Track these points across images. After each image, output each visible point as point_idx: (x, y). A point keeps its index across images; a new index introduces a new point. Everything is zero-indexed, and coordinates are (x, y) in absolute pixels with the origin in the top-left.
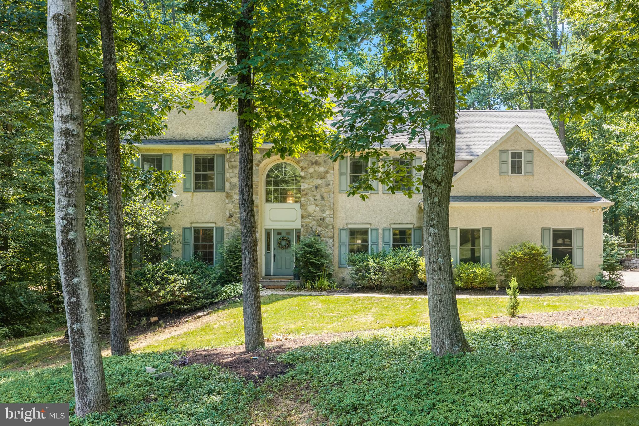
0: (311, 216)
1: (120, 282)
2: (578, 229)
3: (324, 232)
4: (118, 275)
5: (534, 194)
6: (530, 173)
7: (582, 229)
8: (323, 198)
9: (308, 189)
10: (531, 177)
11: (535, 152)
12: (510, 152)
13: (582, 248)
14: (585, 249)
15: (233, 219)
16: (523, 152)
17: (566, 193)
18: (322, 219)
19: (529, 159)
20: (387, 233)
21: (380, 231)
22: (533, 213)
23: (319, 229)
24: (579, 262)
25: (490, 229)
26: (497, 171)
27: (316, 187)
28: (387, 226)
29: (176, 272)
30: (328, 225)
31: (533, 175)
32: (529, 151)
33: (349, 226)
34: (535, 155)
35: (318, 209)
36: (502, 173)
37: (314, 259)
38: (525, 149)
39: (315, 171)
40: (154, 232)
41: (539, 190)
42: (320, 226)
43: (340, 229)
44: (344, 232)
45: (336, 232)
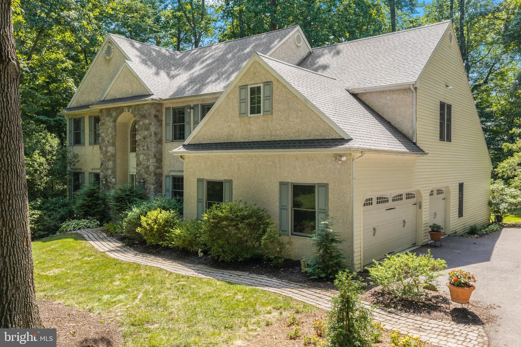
0: (141, 164)
2: (321, 185)
3: (148, 179)
5: (273, 139)
6: (270, 111)
8: (148, 148)
9: (140, 140)
10: (270, 116)
11: (275, 83)
12: (249, 87)
13: (325, 212)
14: (330, 213)
15: (103, 166)
16: (262, 85)
17: (307, 135)
18: (148, 167)
19: (267, 94)
22: (271, 163)
23: (146, 176)
25: (230, 182)
26: (237, 113)
27: (144, 138)
30: (151, 172)
31: (272, 113)
32: (268, 83)
33: (172, 174)
34: (274, 88)
35: (145, 157)
36: (242, 114)
38: (264, 81)
39: (143, 123)
41: (278, 133)
42: (146, 173)
43: (167, 176)
44: (168, 179)
45: (164, 179)
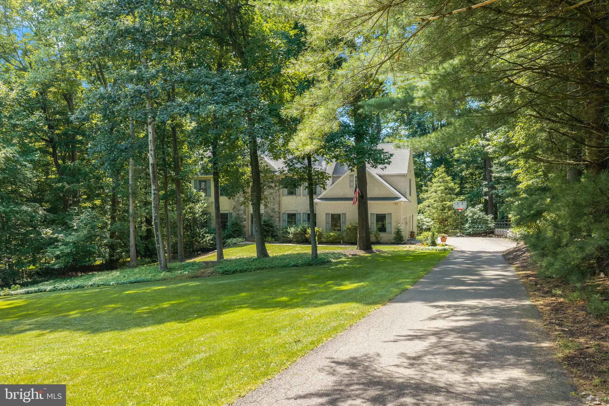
1: (181, 236)
2: (389, 214)
3: (274, 215)
4: (180, 233)
7: (391, 214)
8: (274, 199)
9: (267, 194)
12: (355, 176)
13: (390, 223)
14: (392, 224)
15: (234, 209)
17: (383, 195)
18: (274, 209)
20: (305, 215)
21: (302, 214)
24: (389, 231)
25: (345, 214)
26: (348, 186)
27: (271, 194)
28: (305, 212)
29: (208, 233)
30: (277, 212)
33: (287, 212)
36: (351, 186)
37: (266, 228)
39: (270, 186)
40: (201, 216)
42: (273, 212)
43: (283, 214)
44: (284, 215)
45: (281, 215)
